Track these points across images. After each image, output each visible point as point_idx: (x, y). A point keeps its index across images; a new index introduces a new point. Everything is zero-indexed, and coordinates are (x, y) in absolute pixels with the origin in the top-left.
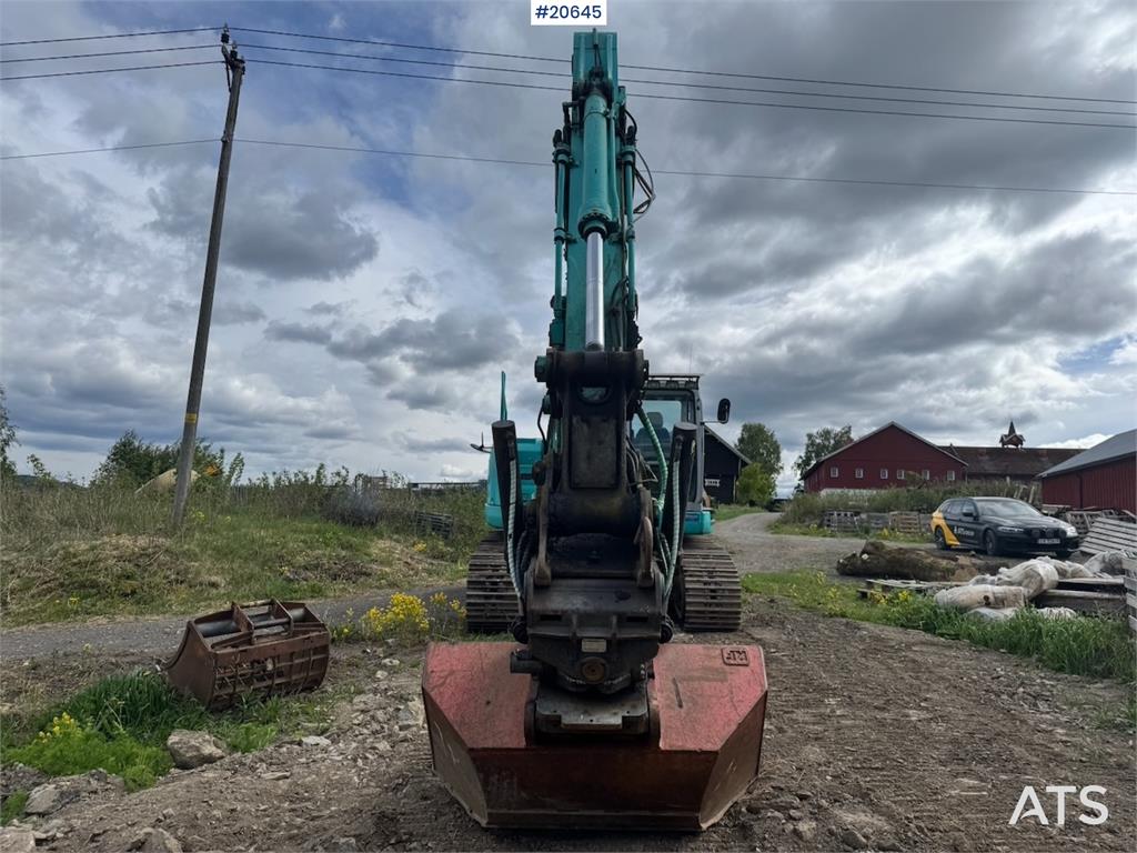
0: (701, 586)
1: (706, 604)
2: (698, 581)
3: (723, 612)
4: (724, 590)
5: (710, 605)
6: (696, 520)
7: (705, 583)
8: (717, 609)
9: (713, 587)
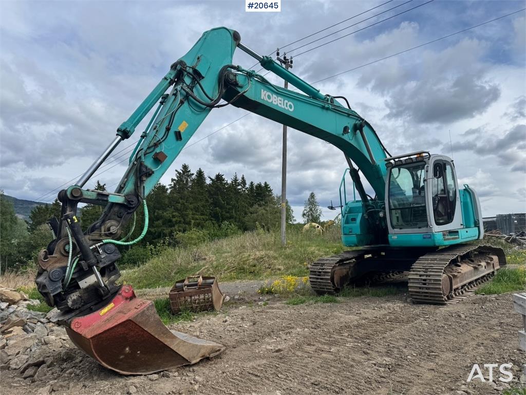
0: (418, 277)
1: (420, 288)
2: (417, 274)
3: (431, 293)
4: (430, 280)
5: (423, 288)
6: (430, 238)
7: (420, 276)
8: (426, 291)
9: (424, 278)
